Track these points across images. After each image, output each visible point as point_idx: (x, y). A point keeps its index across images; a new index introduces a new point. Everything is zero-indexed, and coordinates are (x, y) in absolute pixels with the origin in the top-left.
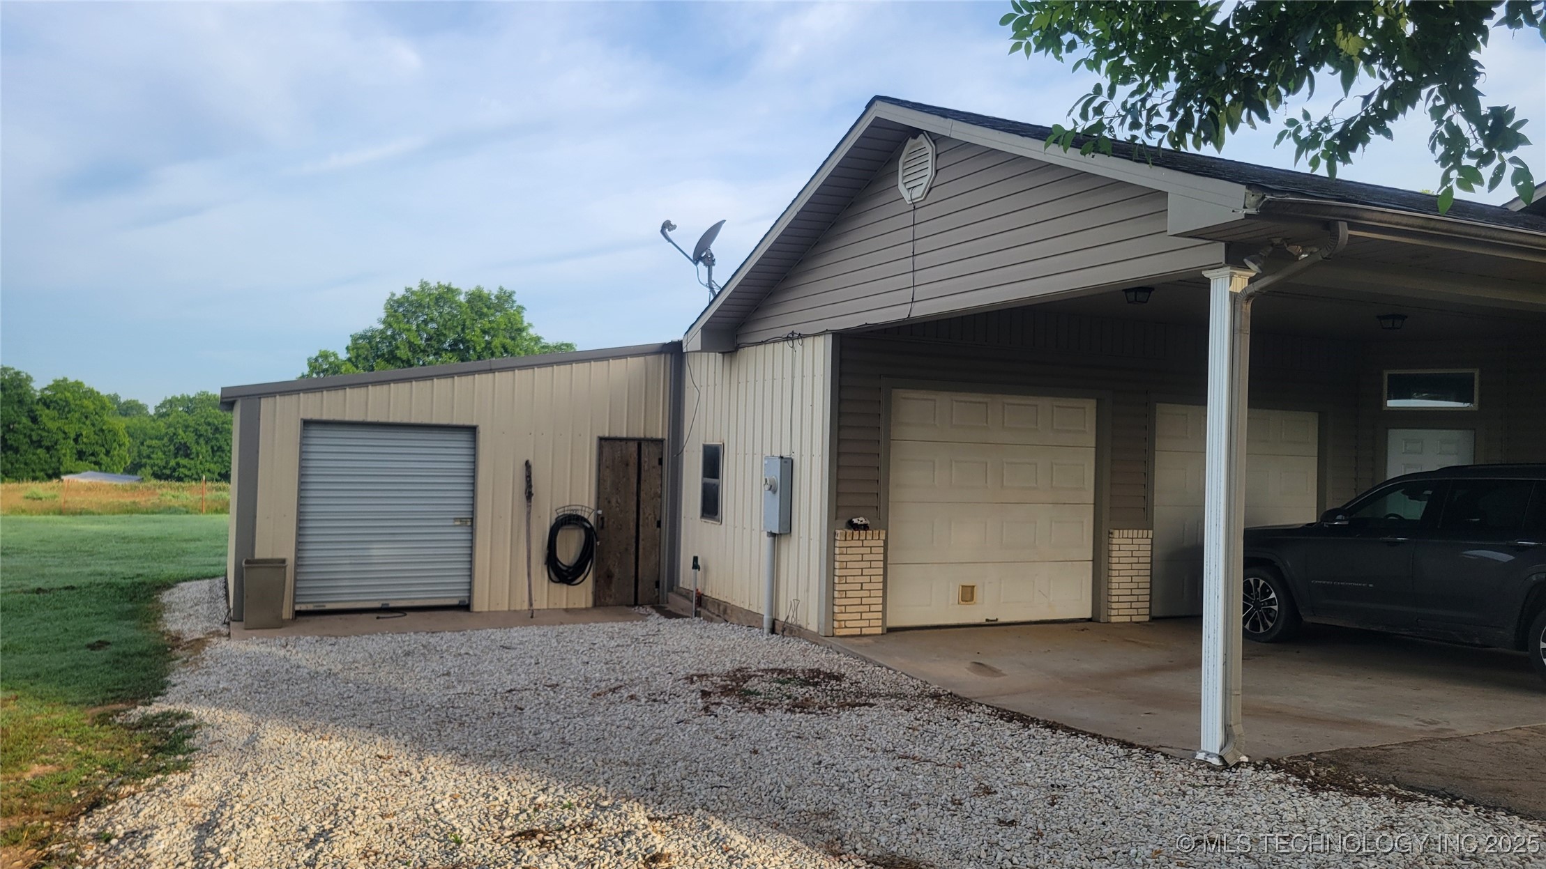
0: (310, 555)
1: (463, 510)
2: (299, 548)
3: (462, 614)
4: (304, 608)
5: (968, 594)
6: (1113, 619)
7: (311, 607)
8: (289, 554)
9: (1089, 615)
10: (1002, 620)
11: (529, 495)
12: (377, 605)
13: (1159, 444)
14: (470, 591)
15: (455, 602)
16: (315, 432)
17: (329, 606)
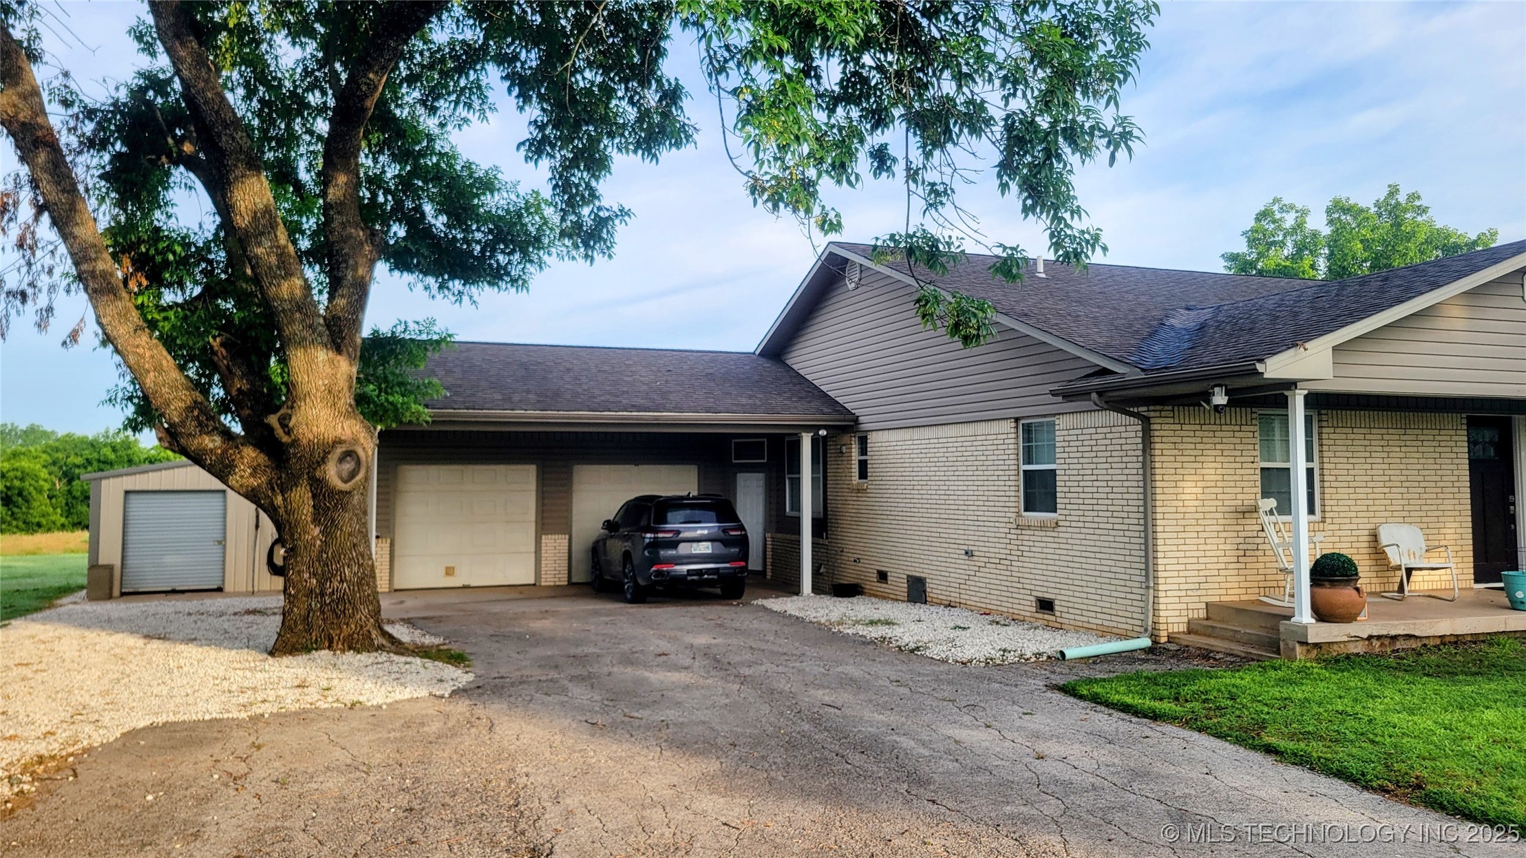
0: (130, 562)
1: (219, 536)
2: (123, 558)
3: (219, 594)
4: (127, 590)
5: (449, 571)
6: (543, 584)
7: (131, 590)
8: (117, 562)
9: (532, 582)
10: (473, 584)
11: (257, 526)
12: (170, 589)
13: (575, 487)
14: (223, 581)
15: (215, 587)
16: (132, 496)
17: (141, 590)
